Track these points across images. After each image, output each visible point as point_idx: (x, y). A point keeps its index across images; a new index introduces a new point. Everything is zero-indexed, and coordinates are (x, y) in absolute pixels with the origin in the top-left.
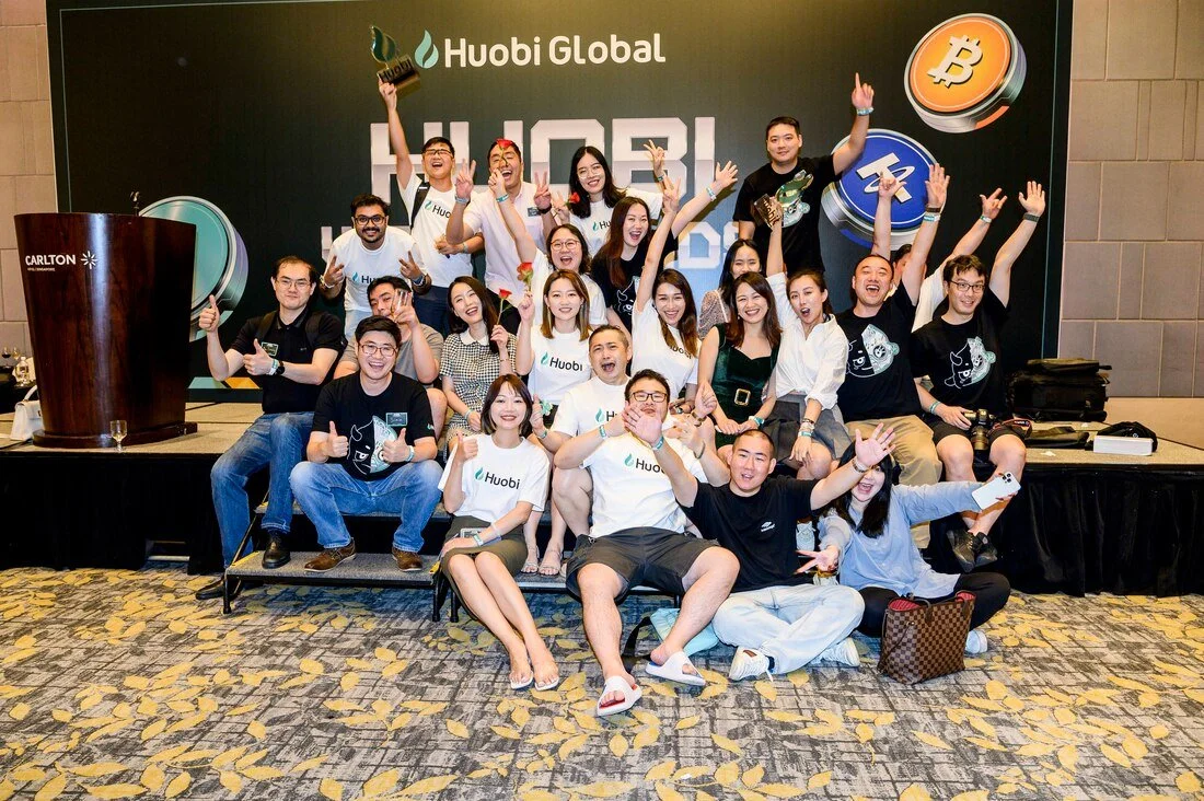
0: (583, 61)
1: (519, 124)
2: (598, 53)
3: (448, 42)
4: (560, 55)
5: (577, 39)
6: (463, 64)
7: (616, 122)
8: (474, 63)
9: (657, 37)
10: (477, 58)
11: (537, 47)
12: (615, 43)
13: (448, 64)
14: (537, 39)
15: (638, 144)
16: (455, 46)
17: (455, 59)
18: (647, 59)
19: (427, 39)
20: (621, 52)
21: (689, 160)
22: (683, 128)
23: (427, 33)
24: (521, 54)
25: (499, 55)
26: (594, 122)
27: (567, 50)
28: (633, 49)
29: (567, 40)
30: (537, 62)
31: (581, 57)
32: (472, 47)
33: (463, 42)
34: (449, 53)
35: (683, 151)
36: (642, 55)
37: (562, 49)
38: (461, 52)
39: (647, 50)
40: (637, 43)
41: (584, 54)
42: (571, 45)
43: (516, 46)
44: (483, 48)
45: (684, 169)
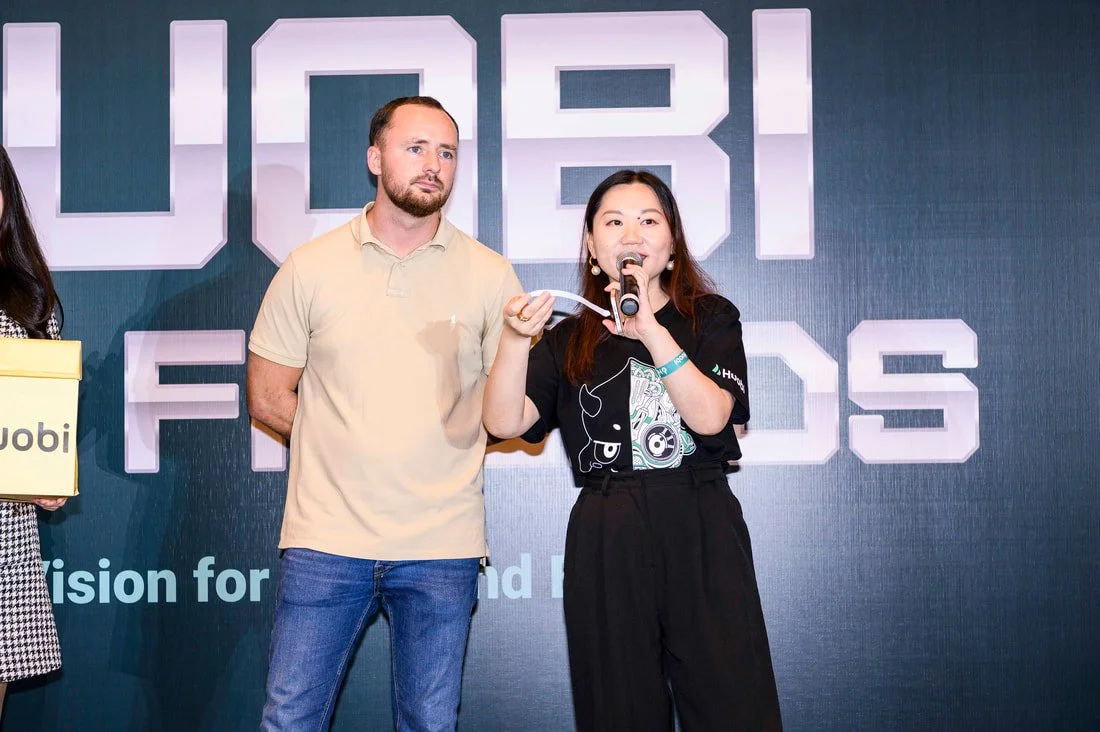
7: (512, 25)
15: (581, 88)
21: (736, 134)
35: (719, 107)
45: (721, 162)
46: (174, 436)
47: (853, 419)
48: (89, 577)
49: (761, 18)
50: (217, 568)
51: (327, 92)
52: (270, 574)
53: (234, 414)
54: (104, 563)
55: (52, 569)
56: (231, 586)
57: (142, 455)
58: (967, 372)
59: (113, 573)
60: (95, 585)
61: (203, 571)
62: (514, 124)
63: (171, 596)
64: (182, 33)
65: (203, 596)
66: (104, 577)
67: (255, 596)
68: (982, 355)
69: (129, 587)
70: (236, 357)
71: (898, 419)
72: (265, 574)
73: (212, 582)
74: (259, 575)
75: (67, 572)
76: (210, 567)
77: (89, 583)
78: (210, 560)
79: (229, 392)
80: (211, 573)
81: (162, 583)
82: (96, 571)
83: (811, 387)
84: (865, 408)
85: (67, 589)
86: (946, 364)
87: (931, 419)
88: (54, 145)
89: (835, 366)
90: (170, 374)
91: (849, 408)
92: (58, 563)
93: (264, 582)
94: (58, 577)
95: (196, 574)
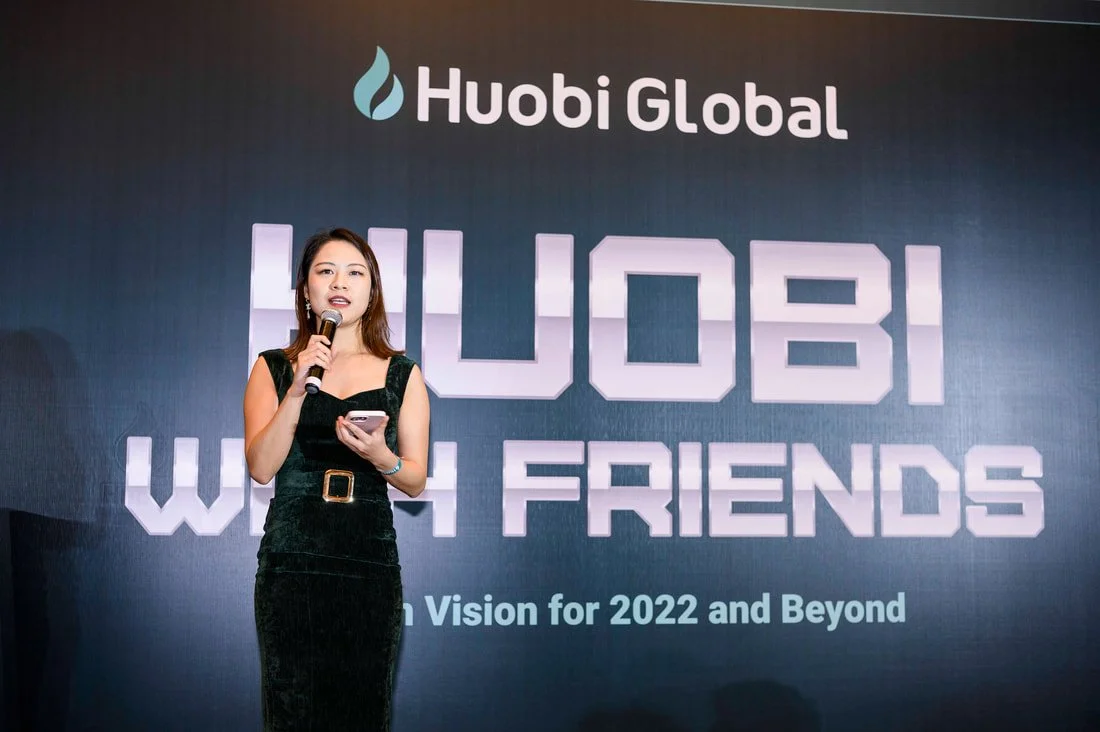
0: (692, 128)
1: (566, 241)
2: (721, 114)
3: (424, 73)
4: (649, 114)
5: (681, 85)
6: (454, 117)
7: (757, 247)
8: (476, 116)
9: (831, 92)
10: (484, 106)
11: (604, 97)
12: (754, 100)
13: (423, 115)
14: (603, 81)
15: (801, 290)
16: (439, 80)
17: (439, 107)
18: (814, 132)
19: (382, 63)
20: (764, 115)
21: (895, 323)
22: (884, 265)
23: (380, 52)
24: (572, 108)
25: (527, 105)
26: (715, 245)
27: (662, 105)
28: (788, 111)
29: (661, 86)
30: (603, 123)
31: (689, 120)
32: (472, 87)
33: (455, 74)
34: (425, 93)
35: (884, 305)
36: (805, 124)
37: (652, 103)
38: (452, 94)
39: (814, 115)
40: (795, 102)
41: (694, 114)
42: (670, 96)
43: (561, 90)
44: (497, 89)
45: (887, 341)
46: (537, 511)
47: (969, 508)
48: (478, 607)
49: (911, 251)
50: (565, 602)
51: (638, 285)
52: (600, 606)
53: (577, 498)
54: (488, 598)
55: (452, 602)
56: (574, 614)
57: (515, 524)
58: (1035, 479)
59: (495, 604)
60: (482, 613)
61: (555, 604)
62: (759, 312)
63: (533, 621)
64: (543, 241)
65: (555, 621)
66: (488, 607)
67: (590, 621)
68: (1045, 468)
69: (505, 614)
70: (578, 459)
71: (995, 509)
72: (597, 606)
73: (561, 611)
74: (592, 607)
75: (463, 603)
76: (560, 601)
77: (478, 611)
78: (560, 596)
79: (574, 483)
80: (560, 605)
81: (527, 612)
82: (482, 603)
83: (942, 487)
84: (976, 501)
85: (463, 615)
86: (1024, 475)
87: (1016, 510)
88: (457, 313)
89: (957, 475)
90: (534, 470)
91: (965, 501)
92: (457, 598)
93: (595, 611)
94: (457, 608)
95: (550, 605)
